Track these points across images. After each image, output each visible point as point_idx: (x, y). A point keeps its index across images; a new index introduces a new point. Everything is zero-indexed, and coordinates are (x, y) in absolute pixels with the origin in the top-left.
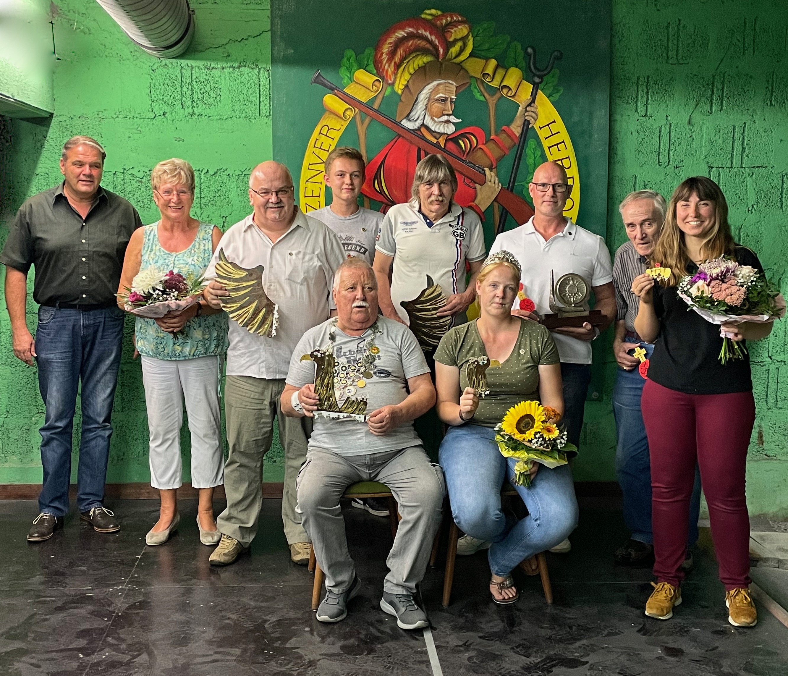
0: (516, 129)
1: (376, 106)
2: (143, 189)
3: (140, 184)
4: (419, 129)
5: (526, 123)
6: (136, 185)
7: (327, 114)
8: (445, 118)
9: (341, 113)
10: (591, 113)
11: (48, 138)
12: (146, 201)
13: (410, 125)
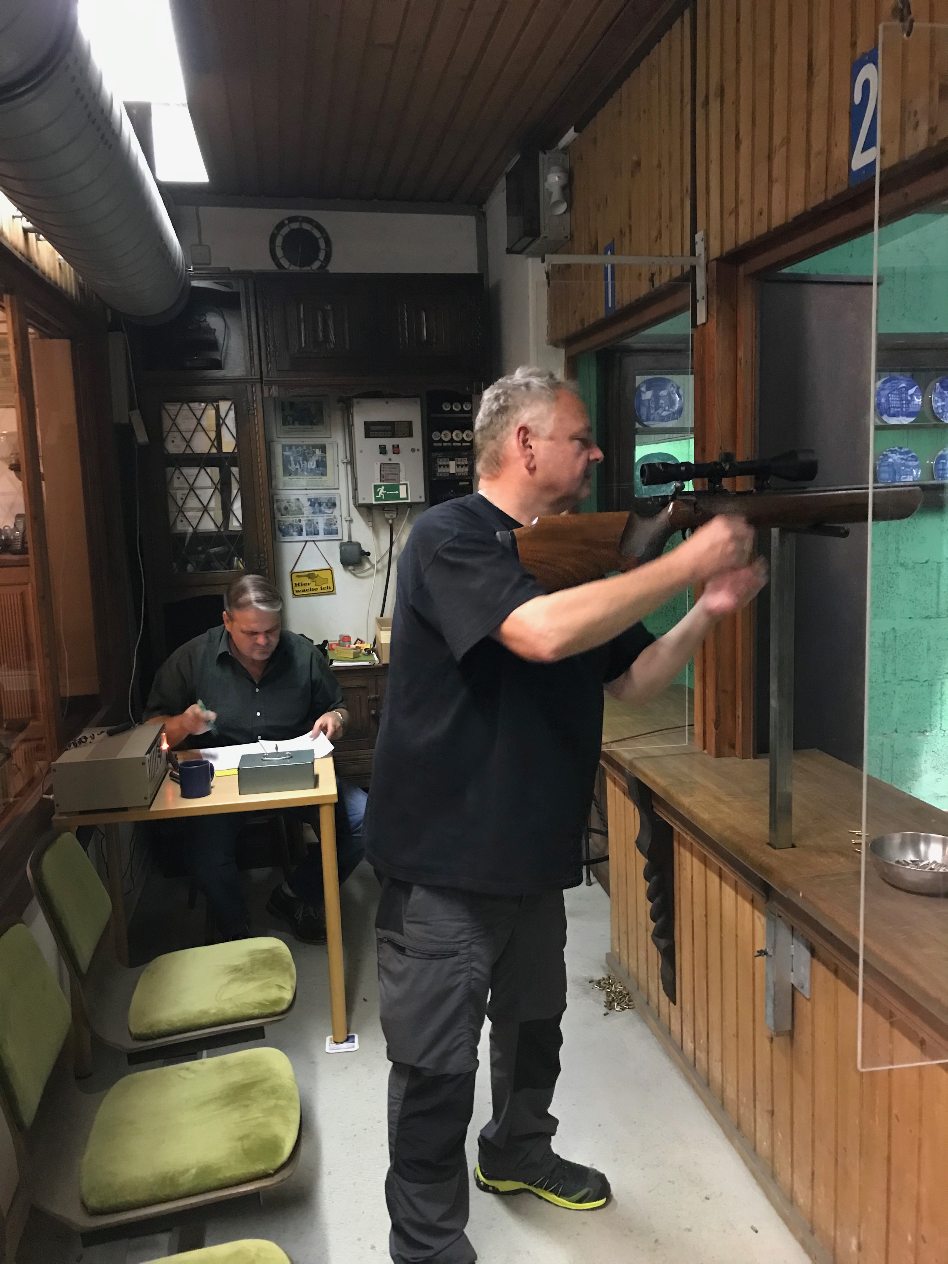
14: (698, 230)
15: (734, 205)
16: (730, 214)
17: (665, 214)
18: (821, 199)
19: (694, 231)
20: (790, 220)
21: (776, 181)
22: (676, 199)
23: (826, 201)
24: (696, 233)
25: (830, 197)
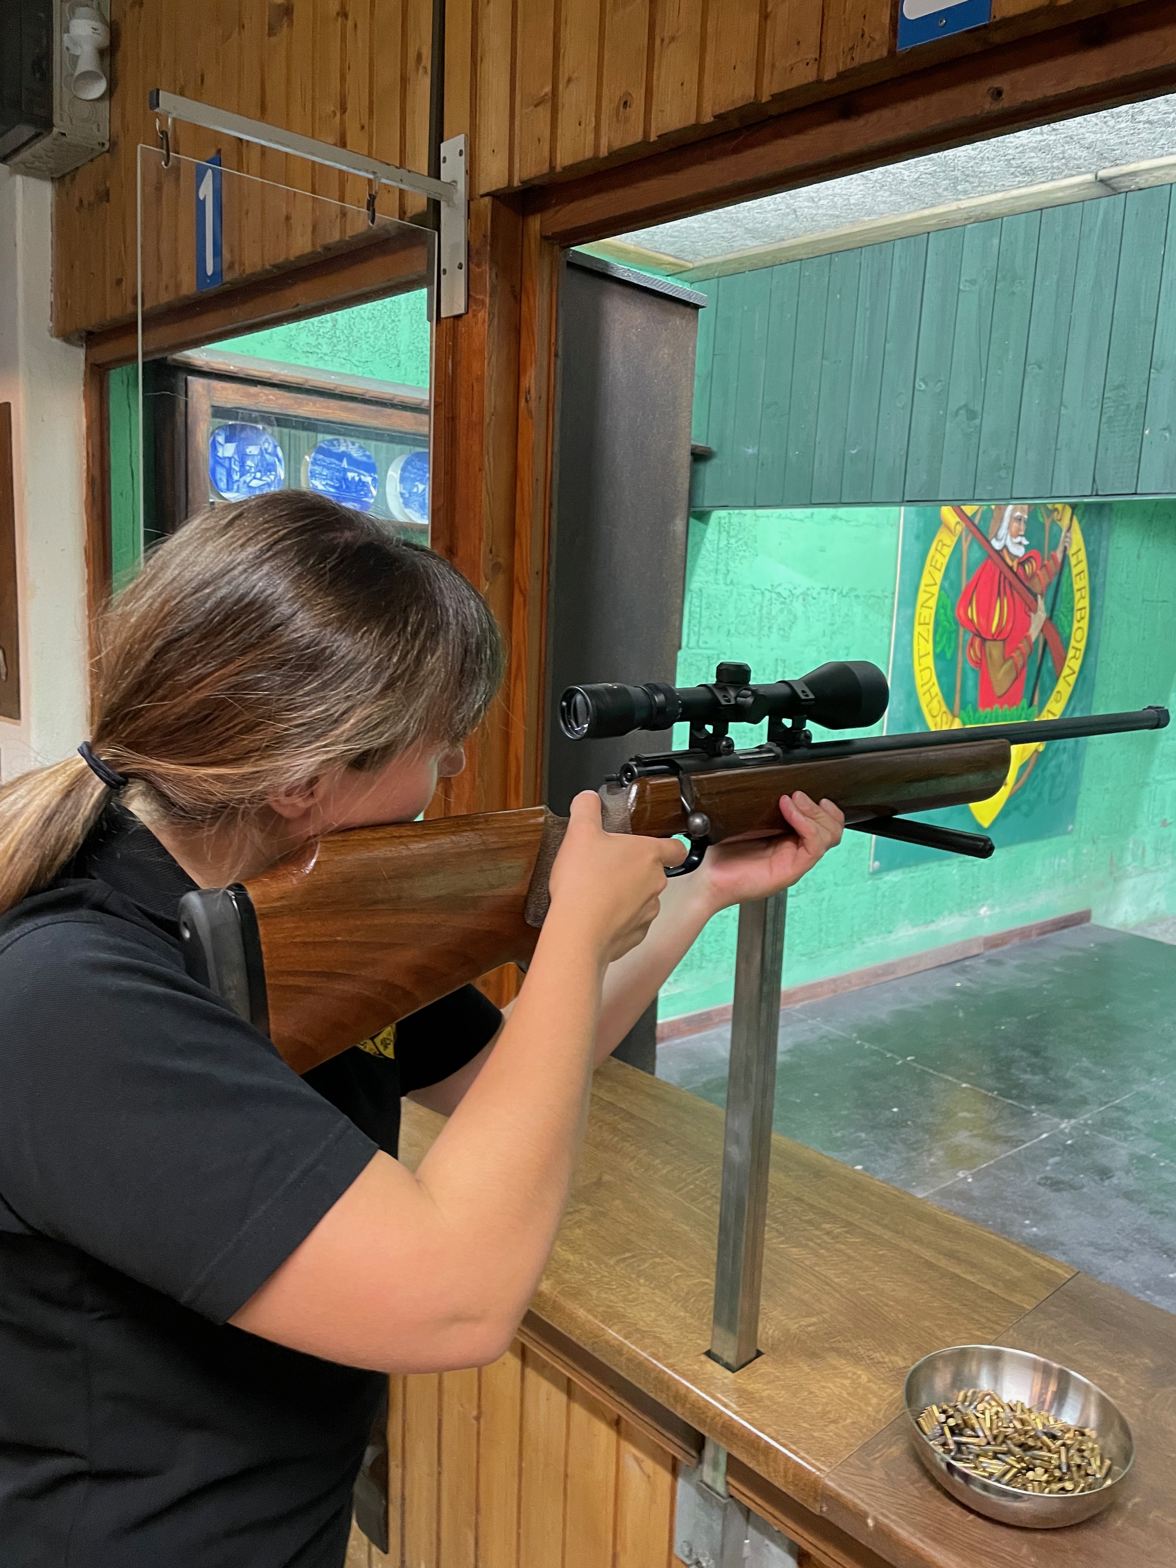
0: (1059, 556)
1: (976, 522)
2: (785, 612)
3: (783, 606)
4: (1002, 550)
5: (1065, 549)
6: (779, 607)
7: (943, 526)
8: (1019, 539)
9: (952, 526)
10: (1100, 543)
11: (705, 540)
12: (786, 628)
13: (997, 545)
14: (446, 133)
15: (548, 89)
16: (536, 106)
17: (357, 101)
18: (805, 75)
19: (437, 136)
20: (708, 119)
21: (673, 39)
22: (388, 74)
23: (819, 82)
24: (442, 141)
25: (829, 74)
